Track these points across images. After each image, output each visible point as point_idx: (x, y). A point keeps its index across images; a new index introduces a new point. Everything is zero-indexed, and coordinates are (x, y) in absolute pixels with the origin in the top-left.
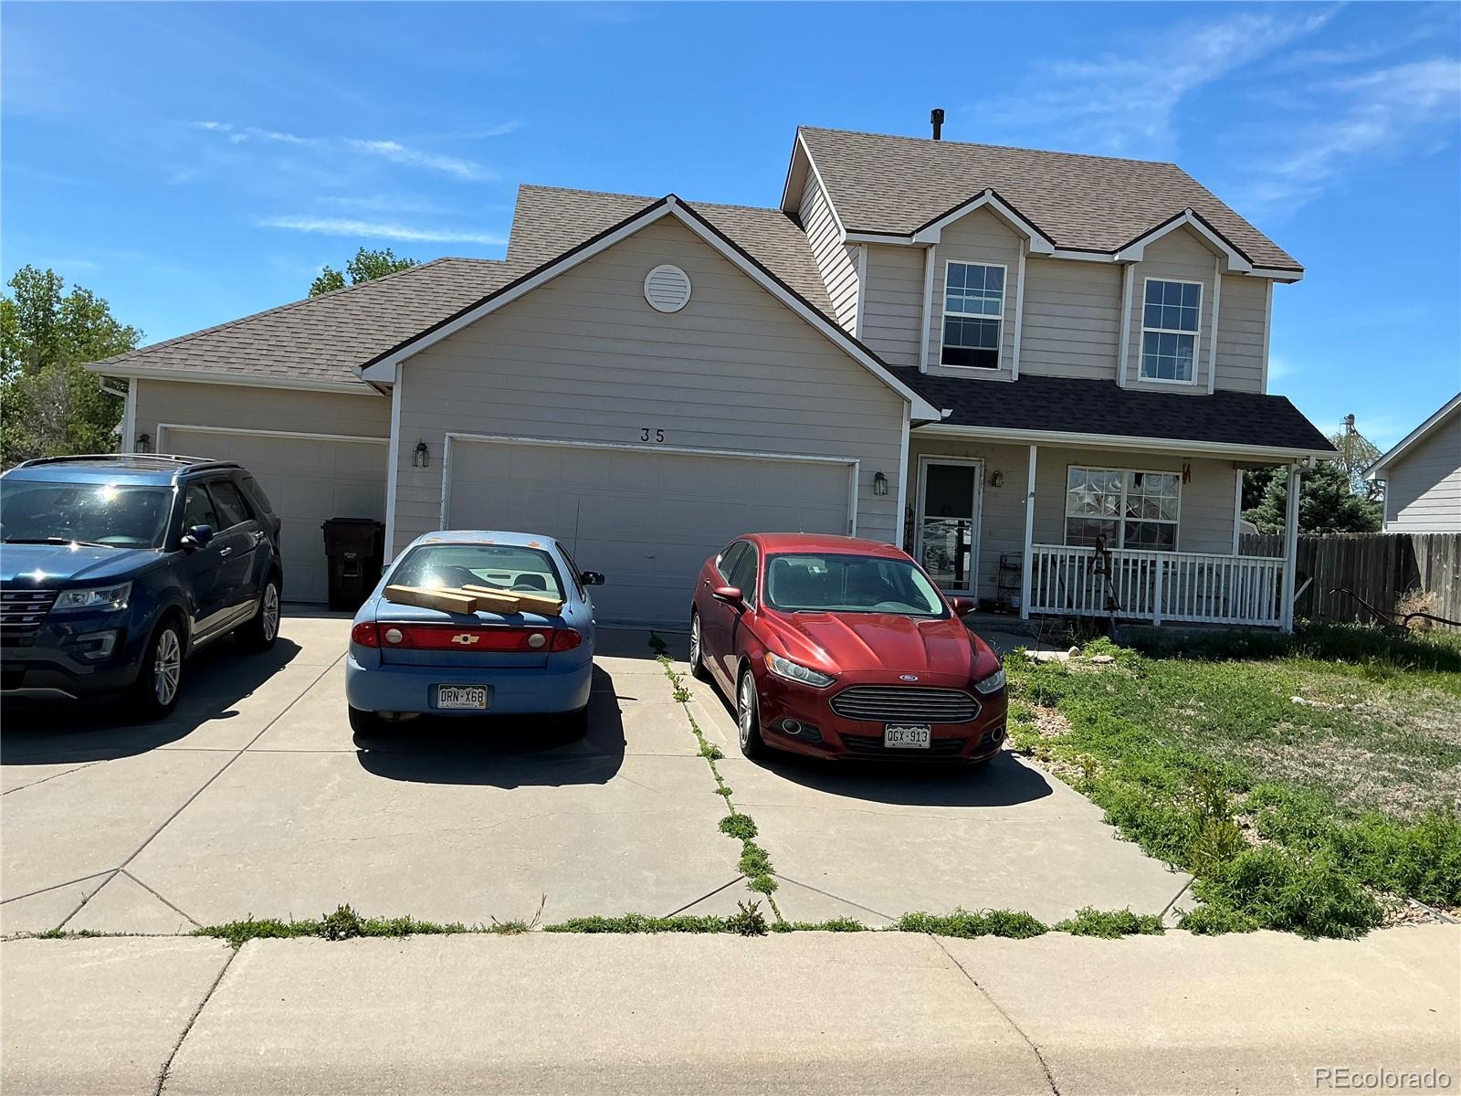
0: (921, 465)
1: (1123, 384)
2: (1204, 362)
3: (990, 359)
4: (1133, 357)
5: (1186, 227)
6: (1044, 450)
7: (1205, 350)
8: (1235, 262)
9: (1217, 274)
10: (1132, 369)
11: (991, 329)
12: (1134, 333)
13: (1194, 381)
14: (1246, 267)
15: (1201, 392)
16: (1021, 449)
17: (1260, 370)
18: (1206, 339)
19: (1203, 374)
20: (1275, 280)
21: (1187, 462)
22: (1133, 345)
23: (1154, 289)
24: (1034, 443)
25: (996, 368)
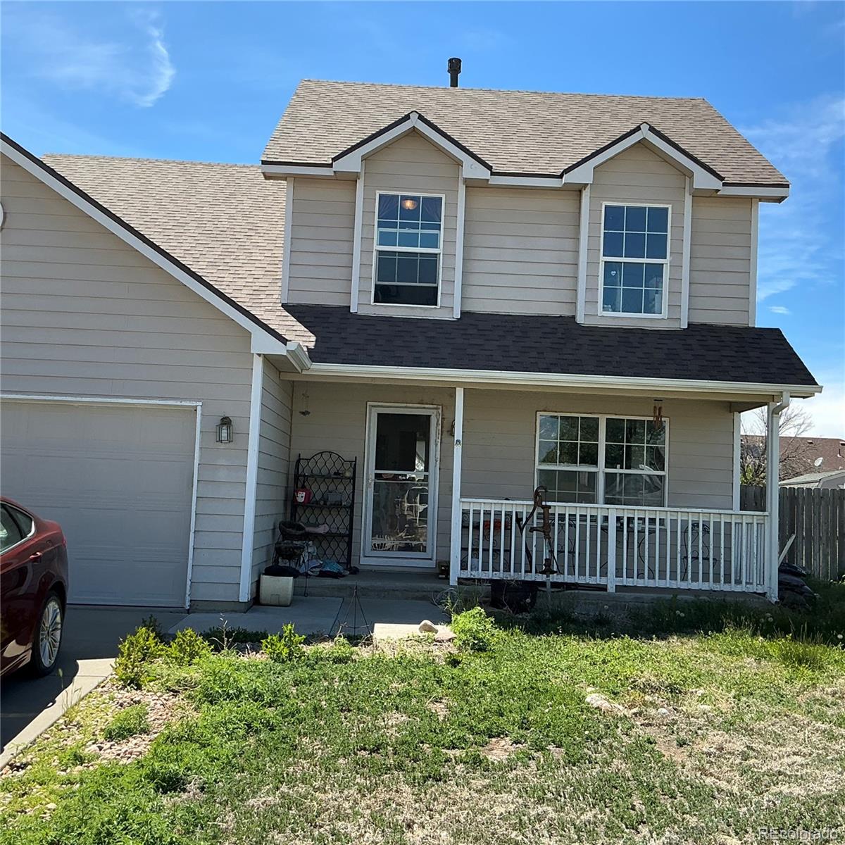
0: (370, 413)
1: (580, 320)
2: (674, 293)
3: (430, 297)
4: (591, 289)
5: (643, 143)
6: (472, 393)
7: (675, 280)
8: (703, 180)
9: (687, 194)
10: (591, 302)
11: (430, 263)
12: (592, 263)
13: (665, 314)
14: (716, 184)
15: (673, 326)
16: (448, 392)
17: (746, 298)
18: (676, 267)
19: (674, 306)
20: (762, 199)
21: (658, 404)
22: (592, 276)
23: (613, 216)
24: (459, 384)
25: (436, 305)
